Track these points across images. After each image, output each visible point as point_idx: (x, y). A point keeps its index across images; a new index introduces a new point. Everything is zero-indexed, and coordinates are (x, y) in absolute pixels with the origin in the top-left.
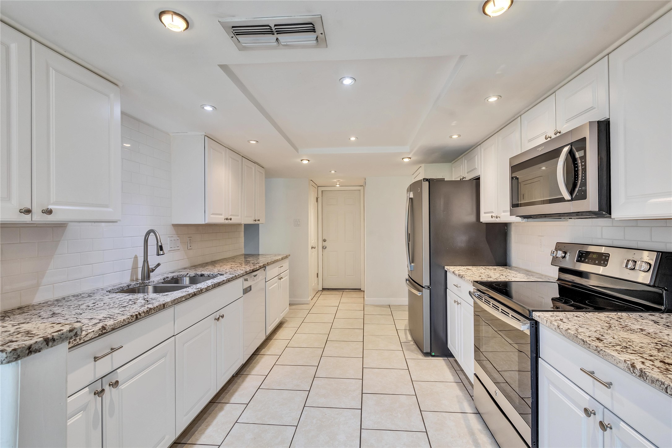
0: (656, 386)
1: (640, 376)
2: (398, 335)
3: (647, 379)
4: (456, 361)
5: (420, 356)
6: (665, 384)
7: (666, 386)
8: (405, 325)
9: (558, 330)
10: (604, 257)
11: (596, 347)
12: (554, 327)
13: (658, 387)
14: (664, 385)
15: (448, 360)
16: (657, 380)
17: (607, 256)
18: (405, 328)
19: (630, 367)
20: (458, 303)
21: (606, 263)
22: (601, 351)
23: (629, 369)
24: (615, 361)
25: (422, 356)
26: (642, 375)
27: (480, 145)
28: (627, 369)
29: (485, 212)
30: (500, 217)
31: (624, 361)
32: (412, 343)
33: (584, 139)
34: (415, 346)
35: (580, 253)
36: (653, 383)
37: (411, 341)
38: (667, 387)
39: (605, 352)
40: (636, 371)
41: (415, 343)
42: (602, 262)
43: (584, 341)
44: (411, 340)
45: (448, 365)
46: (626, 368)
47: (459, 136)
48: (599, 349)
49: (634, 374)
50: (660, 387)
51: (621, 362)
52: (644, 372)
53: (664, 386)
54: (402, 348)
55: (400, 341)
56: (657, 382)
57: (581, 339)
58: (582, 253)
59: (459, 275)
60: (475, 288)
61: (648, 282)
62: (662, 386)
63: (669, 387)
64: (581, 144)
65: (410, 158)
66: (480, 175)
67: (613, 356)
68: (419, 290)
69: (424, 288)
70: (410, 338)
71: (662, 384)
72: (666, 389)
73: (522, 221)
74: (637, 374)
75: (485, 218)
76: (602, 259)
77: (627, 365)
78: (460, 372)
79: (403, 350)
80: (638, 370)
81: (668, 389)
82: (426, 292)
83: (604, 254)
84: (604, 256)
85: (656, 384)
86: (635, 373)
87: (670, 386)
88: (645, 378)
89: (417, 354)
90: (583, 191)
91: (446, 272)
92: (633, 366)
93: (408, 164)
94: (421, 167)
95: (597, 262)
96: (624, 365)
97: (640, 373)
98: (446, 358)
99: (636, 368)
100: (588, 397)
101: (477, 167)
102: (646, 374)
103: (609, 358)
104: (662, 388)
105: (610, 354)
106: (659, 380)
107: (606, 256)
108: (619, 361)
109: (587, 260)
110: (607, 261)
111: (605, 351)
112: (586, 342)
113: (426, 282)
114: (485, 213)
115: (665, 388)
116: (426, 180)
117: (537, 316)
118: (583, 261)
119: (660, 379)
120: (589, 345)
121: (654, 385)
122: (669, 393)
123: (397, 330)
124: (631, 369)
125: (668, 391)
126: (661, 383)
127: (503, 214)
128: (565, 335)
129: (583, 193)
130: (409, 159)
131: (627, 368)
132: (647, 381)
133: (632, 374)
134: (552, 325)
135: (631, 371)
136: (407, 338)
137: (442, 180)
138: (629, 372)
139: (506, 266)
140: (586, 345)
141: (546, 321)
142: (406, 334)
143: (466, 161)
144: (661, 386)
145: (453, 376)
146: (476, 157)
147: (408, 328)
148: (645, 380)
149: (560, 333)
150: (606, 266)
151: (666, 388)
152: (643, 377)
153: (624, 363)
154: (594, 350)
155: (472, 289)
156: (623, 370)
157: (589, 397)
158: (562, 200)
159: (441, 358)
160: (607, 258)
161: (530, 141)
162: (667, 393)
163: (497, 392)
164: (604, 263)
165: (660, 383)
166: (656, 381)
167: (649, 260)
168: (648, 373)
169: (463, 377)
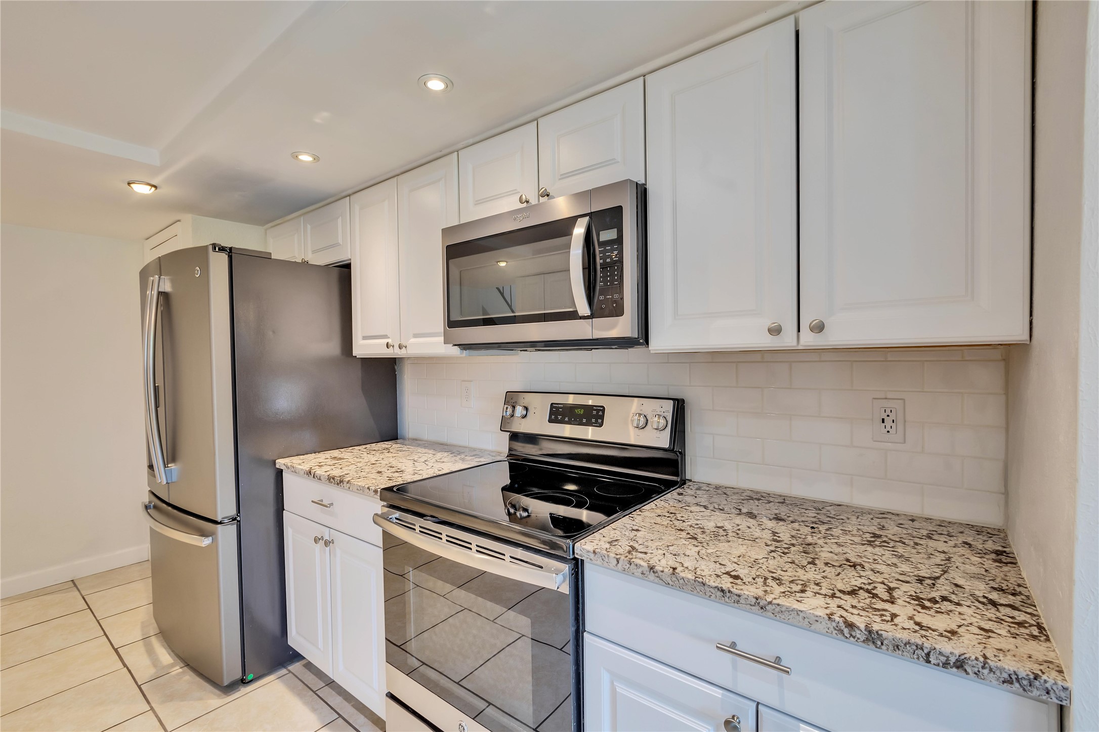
0: (905, 653)
1: (866, 641)
2: (125, 665)
3: (882, 644)
4: (309, 666)
5: (214, 700)
6: (924, 648)
7: (926, 651)
8: (142, 623)
9: (652, 576)
10: (595, 412)
11: (755, 600)
12: (640, 570)
13: (909, 655)
14: (922, 649)
15: (290, 672)
16: (908, 643)
17: (600, 410)
18: (143, 635)
19: (844, 627)
20: (327, 543)
21: (600, 421)
22: (770, 606)
23: (842, 632)
24: (806, 619)
25: (219, 696)
26: (873, 638)
27: (349, 195)
28: (836, 632)
29: (364, 335)
30: (406, 347)
31: (826, 617)
32: (178, 669)
33: (619, 209)
34: (190, 677)
35: (555, 407)
36: (897, 650)
37: (172, 666)
38: (930, 652)
39: (778, 607)
40: (857, 633)
41: (188, 665)
42: (593, 420)
43: (723, 591)
44: (173, 661)
45: (292, 688)
46: (833, 630)
47: (316, 159)
48: (762, 603)
49: (852, 639)
50: (914, 653)
51: (820, 620)
52: (877, 632)
53: (921, 651)
54: (148, 702)
55: (136, 683)
56: (908, 646)
57: (716, 587)
58: (557, 408)
59: (331, 479)
60: (385, 503)
61: (667, 446)
62: (919, 652)
63: (932, 652)
64: (613, 216)
65: (156, 187)
66: (350, 259)
67: (799, 613)
68: (203, 534)
69: (221, 523)
70: (165, 657)
71: (917, 649)
72: (927, 657)
73: (461, 354)
74: (858, 639)
75: (363, 348)
76: (594, 416)
77: (834, 624)
78: (327, 693)
79: (152, 709)
80: (863, 630)
81: (931, 656)
82: (227, 535)
83: (594, 408)
84: (595, 410)
85: (904, 650)
86: (854, 637)
87: (935, 649)
88: (879, 643)
89: (200, 699)
90: (615, 302)
91: (280, 473)
92: (851, 626)
93: (145, 204)
94: (179, 221)
95: (584, 421)
96: (829, 625)
97: (866, 635)
98: (283, 671)
99: (858, 628)
100: (718, 693)
101: (340, 241)
102: (881, 635)
103: (790, 617)
104: (918, 655)
105: (792, 608)
106: (910, 642)
107: (598, 411)
108: (817, 619)
109: (567, 419)
110: (602, 417)
111: (778, 605)
112: (730, 591)
113: (225, 507)
114: (365, 338)
115: (923, 654)
116: (219, 249)
117: (588, 552)
118: (559, 420)
119: (913, 641)
120: (738, 598)
121: (900, 652)
122: (932, 663)
123: (116, 650)
124: (846, 631)
125: (930, 659)
126: (917, 646)
127: (413, 340)
128: (670, 583)
129: (615, 305)
130: (153, 189)
131: (835, 629)
132: (884, 647)
133: (848, 640)
134: (633, 566)
135: (846, 635)
136: (155, 662)
137: (265, 257)
138: (840, 636)
139: (397, 439)
140: (729, 598)
141: (615, 560)
142: (150, 651)
143: (309, 227)
144: (916, 652)
145: (314, 710)
146: (340, 220)
147: (153, 629)
148: (878, 646)
149: (657, 580)
150: (601, 425)
151: (928, 655)
152: (873, 642)
153: (828, 622)
154: (751, 605)
155: (378, 507)
156: (828, 634)
157: (721, 691)
158: (573, 315)
159: (271, 678)
160: (600, 413)
161: (478, 203)
162: (930, 662)
163: (463, 724)
164: (596, 422)
165: (915, 648)
166: (905, 645)
167: (664, 412)
168: (884, 634)
169: (336, 701)
